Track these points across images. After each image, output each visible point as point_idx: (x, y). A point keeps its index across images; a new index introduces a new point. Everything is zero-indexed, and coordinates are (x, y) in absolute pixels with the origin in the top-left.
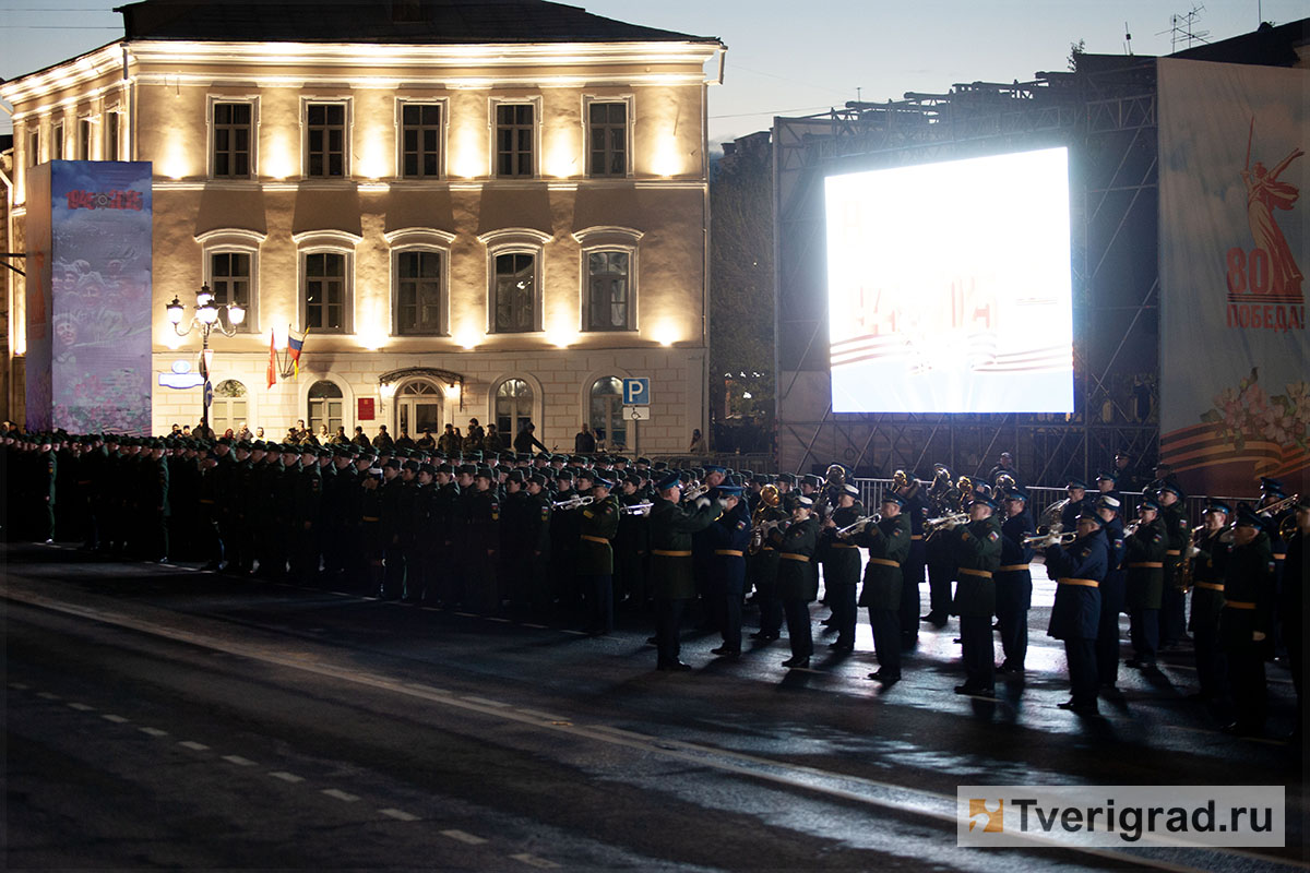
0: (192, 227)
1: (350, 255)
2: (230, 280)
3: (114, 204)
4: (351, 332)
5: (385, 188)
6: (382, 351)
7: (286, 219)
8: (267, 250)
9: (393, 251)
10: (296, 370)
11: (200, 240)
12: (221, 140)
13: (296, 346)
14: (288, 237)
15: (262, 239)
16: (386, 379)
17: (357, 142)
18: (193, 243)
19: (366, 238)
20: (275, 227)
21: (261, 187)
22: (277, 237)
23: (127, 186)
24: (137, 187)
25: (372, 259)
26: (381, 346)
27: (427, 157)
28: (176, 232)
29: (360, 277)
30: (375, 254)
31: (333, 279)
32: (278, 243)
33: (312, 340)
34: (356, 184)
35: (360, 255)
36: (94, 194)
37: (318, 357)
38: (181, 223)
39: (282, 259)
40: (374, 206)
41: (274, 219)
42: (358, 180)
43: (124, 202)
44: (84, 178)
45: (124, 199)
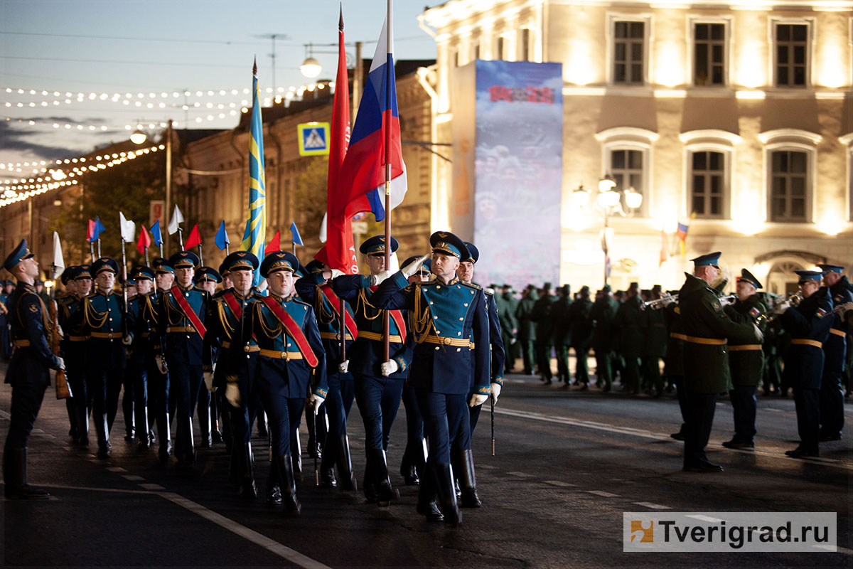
0: (594, 126)
1: (730, 153)
2: (626, 173)
3: (531, 99)
4: (729, 218)
5: (761, 96)
6: (757, 236)
7: (676, 121)
8: (659, 147)
9: (768, 151)
10: (682, 250)
11: (601, 137)
12: (620, 52)
13: (684, 229)
14: (676, 136)
15: (653, 137)
16: (760, 259)
17: (736, 55)
18: (594, 141)
19: (744, 137)
20: (665, 127)
21: (652, 93)
22: (667, 136)
23: (540, 83)
24: (550, 84)
25: (749, 156)
26: (756, 232)
27: (797, 69)
28: (580, 130)
29: (738, 171)
30: (752, 152)
31: (715, 173)
32: (667, 142)
33: (698, 224)
34: (735, 91)
35: (738, 153)
36: (512, 89)
37: (702, 240)
38: (585, 123)
39: (670, 155)
40: (750, 111)
41: (663, 120)
42: (736, 88)
43: (539, 96)
44: (504, 76)
45: (539, 93)
